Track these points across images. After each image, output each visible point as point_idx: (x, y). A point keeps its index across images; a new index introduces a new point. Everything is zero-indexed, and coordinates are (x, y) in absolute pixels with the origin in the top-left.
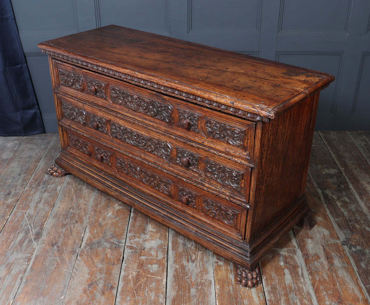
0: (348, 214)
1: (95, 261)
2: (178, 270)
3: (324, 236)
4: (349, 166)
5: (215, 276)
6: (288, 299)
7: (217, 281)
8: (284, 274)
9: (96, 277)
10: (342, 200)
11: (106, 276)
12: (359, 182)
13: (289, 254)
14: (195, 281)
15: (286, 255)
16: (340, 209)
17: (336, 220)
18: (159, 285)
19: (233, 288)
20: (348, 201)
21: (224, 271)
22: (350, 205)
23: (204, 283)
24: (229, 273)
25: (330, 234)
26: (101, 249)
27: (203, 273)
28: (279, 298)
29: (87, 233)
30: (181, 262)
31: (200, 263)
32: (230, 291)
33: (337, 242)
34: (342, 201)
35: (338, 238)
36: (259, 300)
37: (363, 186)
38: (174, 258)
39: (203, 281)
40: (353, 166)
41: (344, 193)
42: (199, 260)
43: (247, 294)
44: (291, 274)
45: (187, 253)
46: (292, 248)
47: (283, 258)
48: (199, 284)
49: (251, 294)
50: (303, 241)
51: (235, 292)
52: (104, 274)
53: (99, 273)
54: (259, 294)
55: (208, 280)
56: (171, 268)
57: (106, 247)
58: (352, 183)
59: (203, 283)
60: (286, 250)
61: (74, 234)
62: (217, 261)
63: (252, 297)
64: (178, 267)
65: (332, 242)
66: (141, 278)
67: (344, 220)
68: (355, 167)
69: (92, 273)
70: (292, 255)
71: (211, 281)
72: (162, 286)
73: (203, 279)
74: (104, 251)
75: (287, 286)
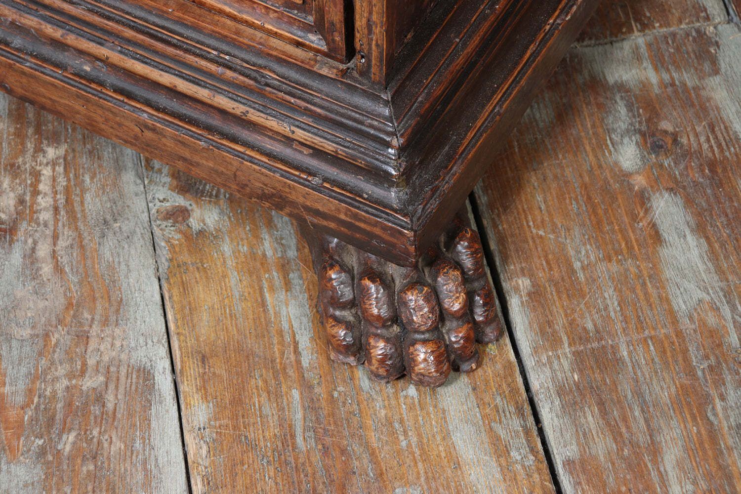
5: (172, 326)
6: (713, 435)
7: (191, 371)
8: (657, 237)
13: (666, 77)
14: (30, 392)
15: (645, 86)
19: (311, 406)
21: (233, 278)
23: (100, 399)
24: (272, 289)
27: (87, 315)
28: (643, 439)
31: (55, 237)
32: (293, 436)
36: (507, 471)
39: (89, 383)
42: (46, 216)
43: (414, 440)
44: (700, 229)
46: (680, 21)
47: (630, 107)
48: (59, 416)
49: (446, 436)
51: (328, 440)
54: (496, 426)
55: (123, 371)
59: (86, 404)
60: (643, 50)
62: (180, 201)
63: (449, 455)
70: (689, 79)
71: (146, 375)
73: (91, 362)
75: (686, 325)
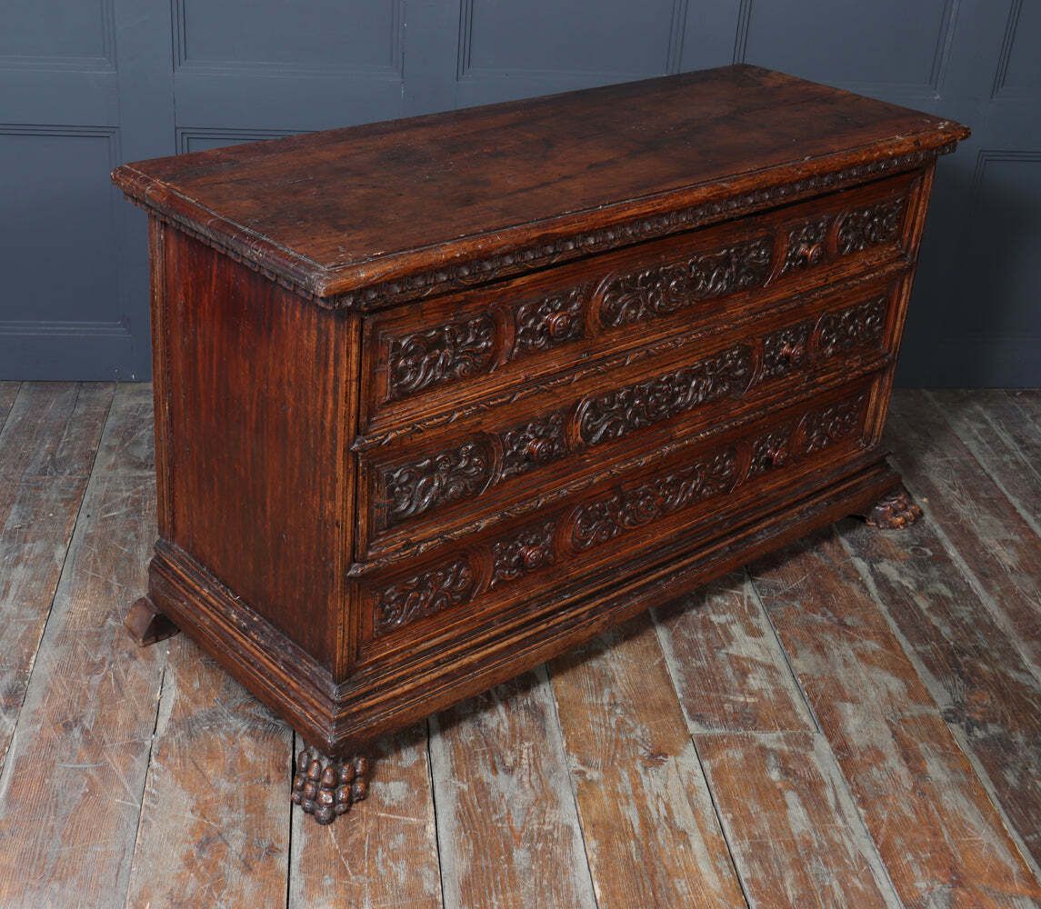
0: (954, 633)
1: (210, 772)
2: (467, 797)
3: (889, 693)
4: (942, 492)
5: (580, 813)
6: (806, 877)
7: (589, 828)
8: (786, 806)
9: (219, 821)
10: (931, 590)
11: (248, 816)
12: (976, 539)
13: (792, 749)
14: (523, 828)
15: (782, 751)
16: (926, 620)
17: (920, 648)
18: (416, 842)
19: (639, 847)
20: (950, 595)
21: (605, 798)
22: (958, 607)
23: (551, 834)
24: (622, 804)
25: (906, 690)
26: (222, 736)
27: (545, 805)
28: (777, 875)
29: (170, 688)
30: (473, 773)
31: (530, 774)
32: (632, 857)
33: (928, 710)
34: (931, 596)
35: (932, 702)
36: (721, 879)
37: (990, 551)
38: (451, 761)
39: (546, 827)
40: (955, 493)
41: (935, 573)
42: (526, 767)
43: (682, 864)
44: (804, 805)
45: (487, 745)
46: (798, 728)
47: (776, 758)
48: (536, 837)
49: (696, 864)
50: (830, 709)
51: (647, 860)
52: (242, 810)
53: (226, 809)
54: (717, 863)
55: (560, 826)
56: (447, 790)
57: (236, 732)
58: (956, 544)
59: (546, 834)
60: (782, 738)
61: (130, 692)
62: (582, 768)
63: (697, 871)
64: (465, 787)
65: (915, 713)
66: (358, 821)
67: (942, 649)
68: (959, 496)
69: (206, 808)
70: (801, 751)
71: (570, 828)
72: (427, 846)
73: (547, 820)
74: (234, 743)
75: (797, 838)
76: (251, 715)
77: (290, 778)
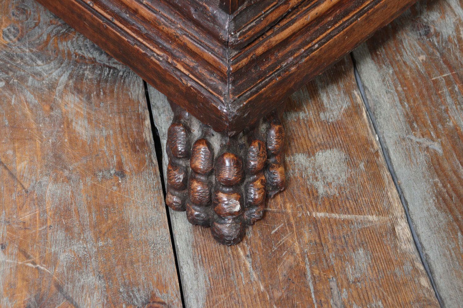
1: (21, 166)
2: (446, 165)
9: (53, 261)
11: (101, 244)
18: (389, 262)
26: (30, 97)
30: (442, 120)
38: (401, 101)
45: (451, 68)
52: (89, 234)
53: (61, 235)
56: (408, 156)
57: (52, 87)
64: (436, 146)
66: (283, 231)
69: (25, 237)
72: (408, 267)
74: (51, 109)
76: (69, 54)
77: (155, 161)
